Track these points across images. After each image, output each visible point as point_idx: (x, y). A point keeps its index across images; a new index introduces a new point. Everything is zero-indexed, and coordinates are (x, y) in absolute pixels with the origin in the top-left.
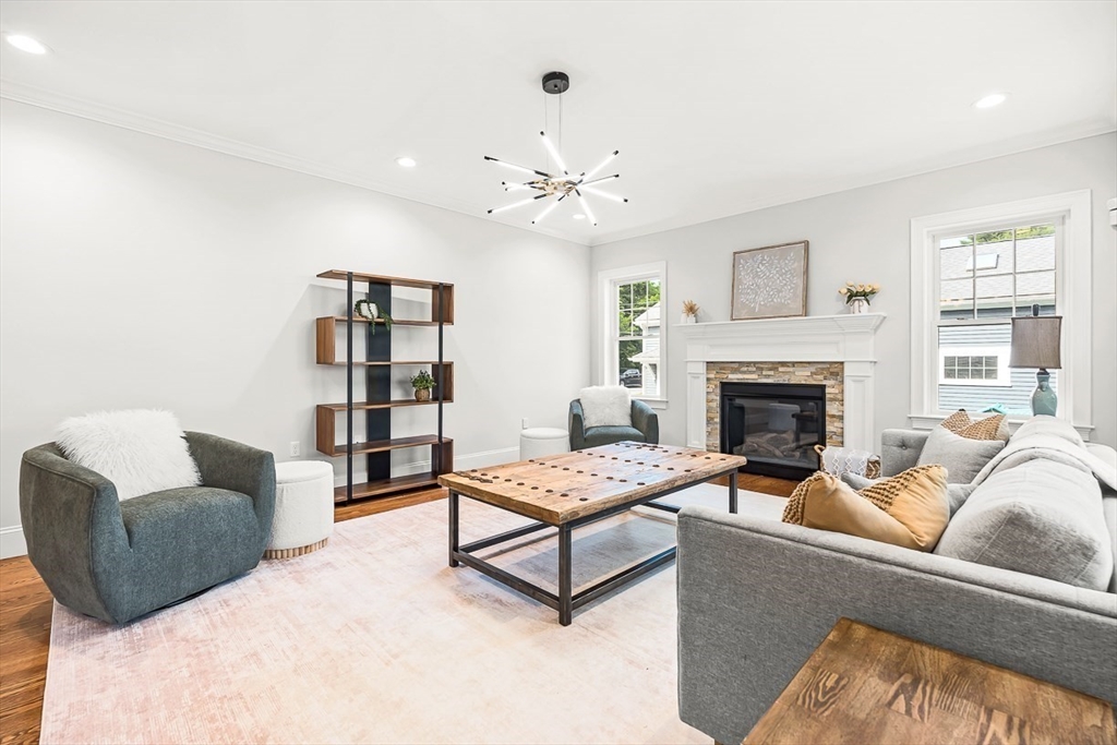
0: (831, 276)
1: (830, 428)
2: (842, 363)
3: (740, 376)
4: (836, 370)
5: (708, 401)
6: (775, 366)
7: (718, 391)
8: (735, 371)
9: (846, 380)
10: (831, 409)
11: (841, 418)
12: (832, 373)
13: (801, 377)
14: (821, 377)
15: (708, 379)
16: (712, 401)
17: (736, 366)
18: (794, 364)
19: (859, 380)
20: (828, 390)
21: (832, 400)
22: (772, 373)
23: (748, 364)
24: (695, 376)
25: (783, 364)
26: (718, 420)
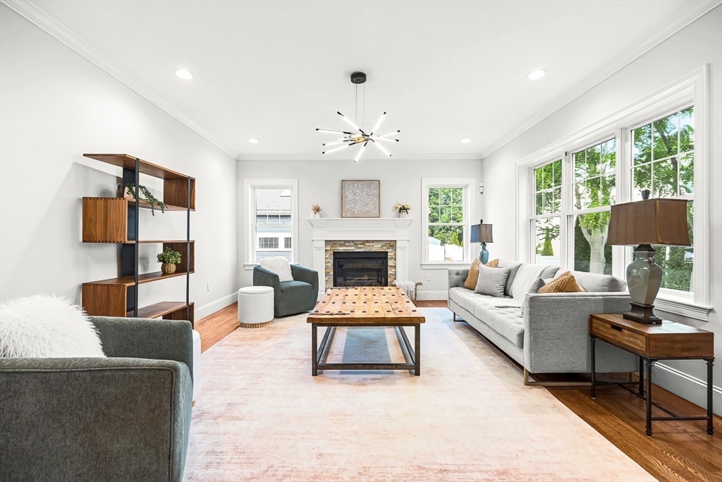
0: (390, 199)
1: (389, 272)
2: (395, 241)
3: (345, 248)
4: (392, 244)
5: (326, 263)
6: (364, 242)
7: (332, 257)
8: (341, 245)
9: (397, 249)
10: (390, 263)
11: (395, 267)
12: (390, 246)
13: (377, 248)
14: (386, 248)
15: (326, 250)
16: (328, 262)
17: (343, 242)
18: (373, 241)
19: (403, 248)
20: (389, 254)
21: (391, 258)
22: (362, 246)
23: (349, 241)
24: (319, 249)
25: (368, 241)
26: (332, 273)
